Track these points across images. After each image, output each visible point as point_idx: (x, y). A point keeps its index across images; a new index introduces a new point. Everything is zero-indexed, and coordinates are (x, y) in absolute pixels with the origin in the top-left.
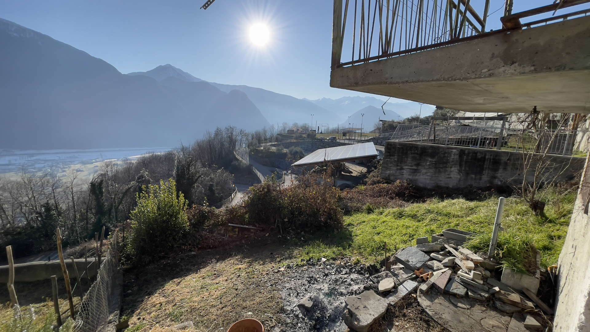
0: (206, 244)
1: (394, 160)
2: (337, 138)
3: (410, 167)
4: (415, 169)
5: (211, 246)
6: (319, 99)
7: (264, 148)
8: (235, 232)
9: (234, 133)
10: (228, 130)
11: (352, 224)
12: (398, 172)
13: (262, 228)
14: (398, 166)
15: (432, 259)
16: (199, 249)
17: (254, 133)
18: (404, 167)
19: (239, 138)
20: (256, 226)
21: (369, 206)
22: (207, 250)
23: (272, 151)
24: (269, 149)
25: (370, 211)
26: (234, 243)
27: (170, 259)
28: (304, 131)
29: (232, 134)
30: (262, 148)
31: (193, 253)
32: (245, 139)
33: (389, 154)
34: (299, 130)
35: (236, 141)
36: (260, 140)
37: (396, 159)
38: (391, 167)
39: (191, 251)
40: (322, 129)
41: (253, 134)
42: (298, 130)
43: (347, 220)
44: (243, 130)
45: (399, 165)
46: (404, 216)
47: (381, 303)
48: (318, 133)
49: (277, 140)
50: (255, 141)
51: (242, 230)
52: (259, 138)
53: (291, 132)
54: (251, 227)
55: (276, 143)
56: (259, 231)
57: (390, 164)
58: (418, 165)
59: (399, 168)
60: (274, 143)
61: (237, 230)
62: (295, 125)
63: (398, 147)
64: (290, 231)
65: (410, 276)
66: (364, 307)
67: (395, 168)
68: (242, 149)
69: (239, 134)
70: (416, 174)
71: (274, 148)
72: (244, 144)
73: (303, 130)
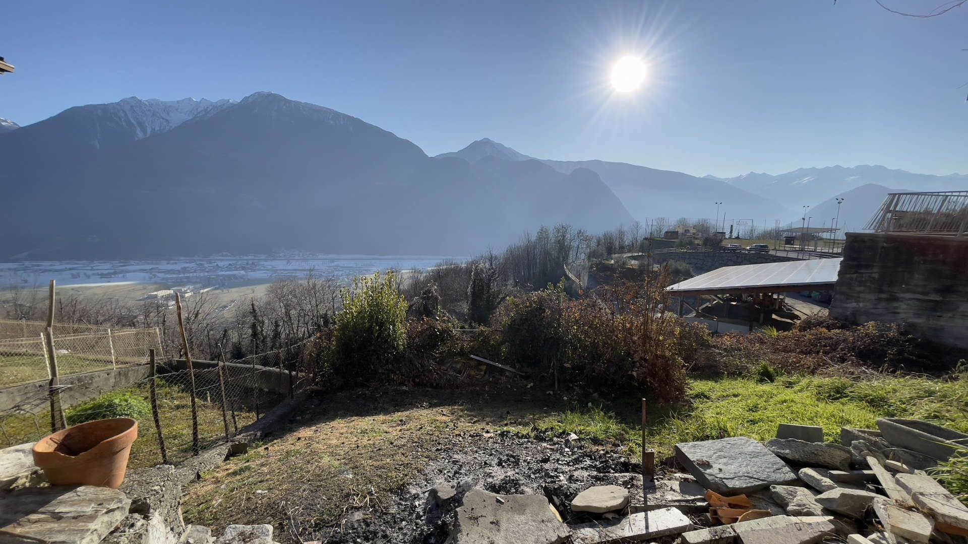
0: (427, 379)
1: (870, 277)
2: (771, 247)
3: (920, 297)
4: (935, 301)
5: (434, 384)
6: (741, 176)
7: (617, 262)
8: (481, 370)
9: (568, 236)
10: (558, 231)
11: (705, 397)
12: (880, 306)
13: (526, 373)
14: (881, 291)
15: (799, 482)
16: (415, 384)
17: (601, 236)
18: (901, 295)
19: (575, 244)
20: (515, 368)
21: (765, 368)
22: (427, 389)
23: (631, 267)
24: (624, 263)
25: (766, 376)
26: (471, 388)
27: (370, 389)
28: (700, 234)
29: (564, 236)
30: (612, 262)
31: (404, 388)
32: (585, 246)
33: (855, 263)
34: (689, 231)
35: (570, 248)
36: (611, 248)
37: (876, 276)
38: (860, 292)
39: (402, 384)
40: (741, 230)
41: (599, 237)
42: (687, 231)
43: (698, 386)
44: (582, 231)
45: (885, 288)
46: (846, 397)
47: (541, 530)
48: (730, 238)
49: (642, 248)
50: (602, 250)
51: (491, 369)
52: (610, 246)
53: (672, 234)
54: (507, 368)
55: (640, 254)
56: (518, 377)
57: (859, 286)
58: (947, 290)
59: (883, 296)
60: (636, 254)
61: (484, 368)
62: (683, 222)
63: (883, 247)
64: (575, 388)
65: (687, 501)
66: (492, 523)
67: (872, 297)
68: (578, 262)
69: (577, 236)
70: (938, 314)
71: (633, 262)
72: (583, 255)
73: (698, 231)
